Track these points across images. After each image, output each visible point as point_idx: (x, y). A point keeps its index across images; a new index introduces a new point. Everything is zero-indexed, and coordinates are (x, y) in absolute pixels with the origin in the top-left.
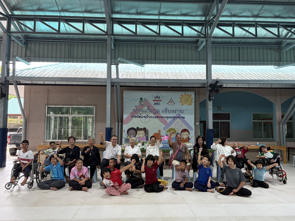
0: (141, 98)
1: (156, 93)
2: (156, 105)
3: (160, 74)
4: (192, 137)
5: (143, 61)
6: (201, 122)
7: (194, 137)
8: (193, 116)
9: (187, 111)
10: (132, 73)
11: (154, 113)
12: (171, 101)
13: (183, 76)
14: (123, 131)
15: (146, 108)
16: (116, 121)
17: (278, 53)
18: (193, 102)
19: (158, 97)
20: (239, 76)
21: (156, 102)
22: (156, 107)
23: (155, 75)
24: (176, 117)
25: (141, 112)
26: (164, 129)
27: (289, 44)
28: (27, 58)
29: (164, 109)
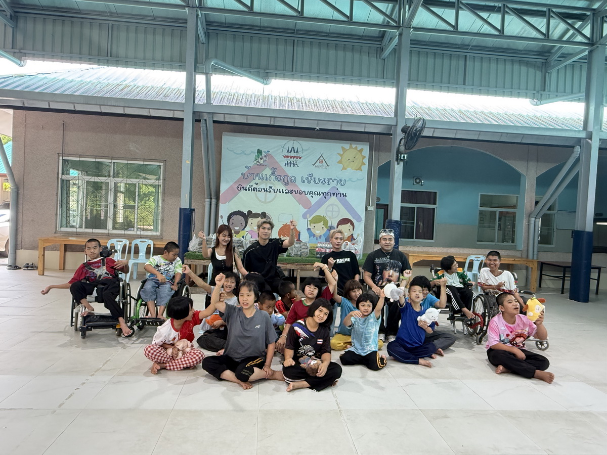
0: (259, 149)
1: (292, 142)
2: (290, 166)
3: (300, 103)
4: (358, 235)
5: (267, 71)
6: (379, 206)
7: (362, 235)
8: (365, 193)
9: (352, 181)
10: (241, 97)
11: (286, 184)
12: (321, 160)
13: (349, 109)
14: (220, 218)
15: (267, 172)
16: (206, 197)
17: (540, 72)
18: (365, 164)
19: (294, 150)
20: (462, 115)
21: (290, 160)
22: (290, 171)
23: (290, 104)
24: (329, 194)
25: (257, 180)
26: (304, 216)
27: (565, 56)
28: (17, 51)
29: (305, 176)
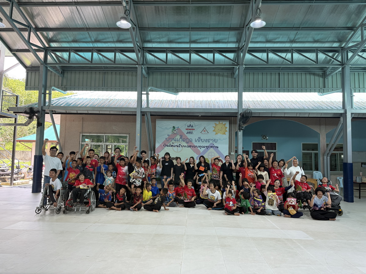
1: (189, 122)
2: (189, 134)
3: (193, 103)
5: (177, 88)
9: (221, 140)
11: (187, 143)
12: (204, 130)
15: (178, 137)
17: (322, 78)
18: (227, 131)
19: (191, 126)
21: (189, 131)
22: (189, 136)
28: (63, 87)
29: (197, 138)
